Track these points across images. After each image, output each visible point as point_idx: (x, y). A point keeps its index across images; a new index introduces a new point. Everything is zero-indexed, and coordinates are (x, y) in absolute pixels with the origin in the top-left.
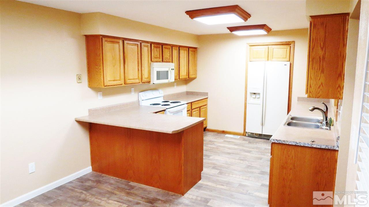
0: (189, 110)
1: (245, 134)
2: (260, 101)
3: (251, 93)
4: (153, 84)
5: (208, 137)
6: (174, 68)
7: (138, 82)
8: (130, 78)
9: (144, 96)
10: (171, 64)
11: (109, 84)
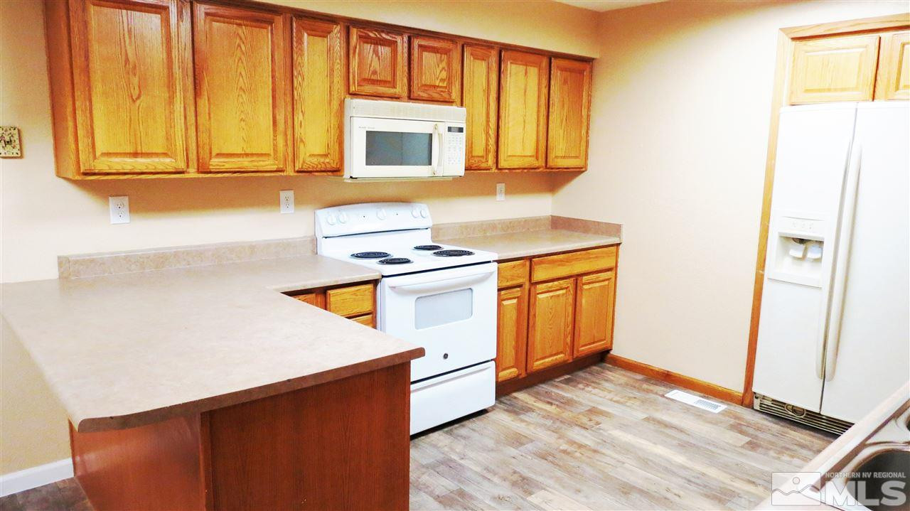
0: (520, 286)
1: (747, 399)
2: (820, 275)
3: (787, 238)
4: (351, 177)
5: (596, 391)
6: (463, 126)
7: (274, 168)
8: (225, 151)
9: (330, 220)
10: (454, 109)
11: (106, 169)
